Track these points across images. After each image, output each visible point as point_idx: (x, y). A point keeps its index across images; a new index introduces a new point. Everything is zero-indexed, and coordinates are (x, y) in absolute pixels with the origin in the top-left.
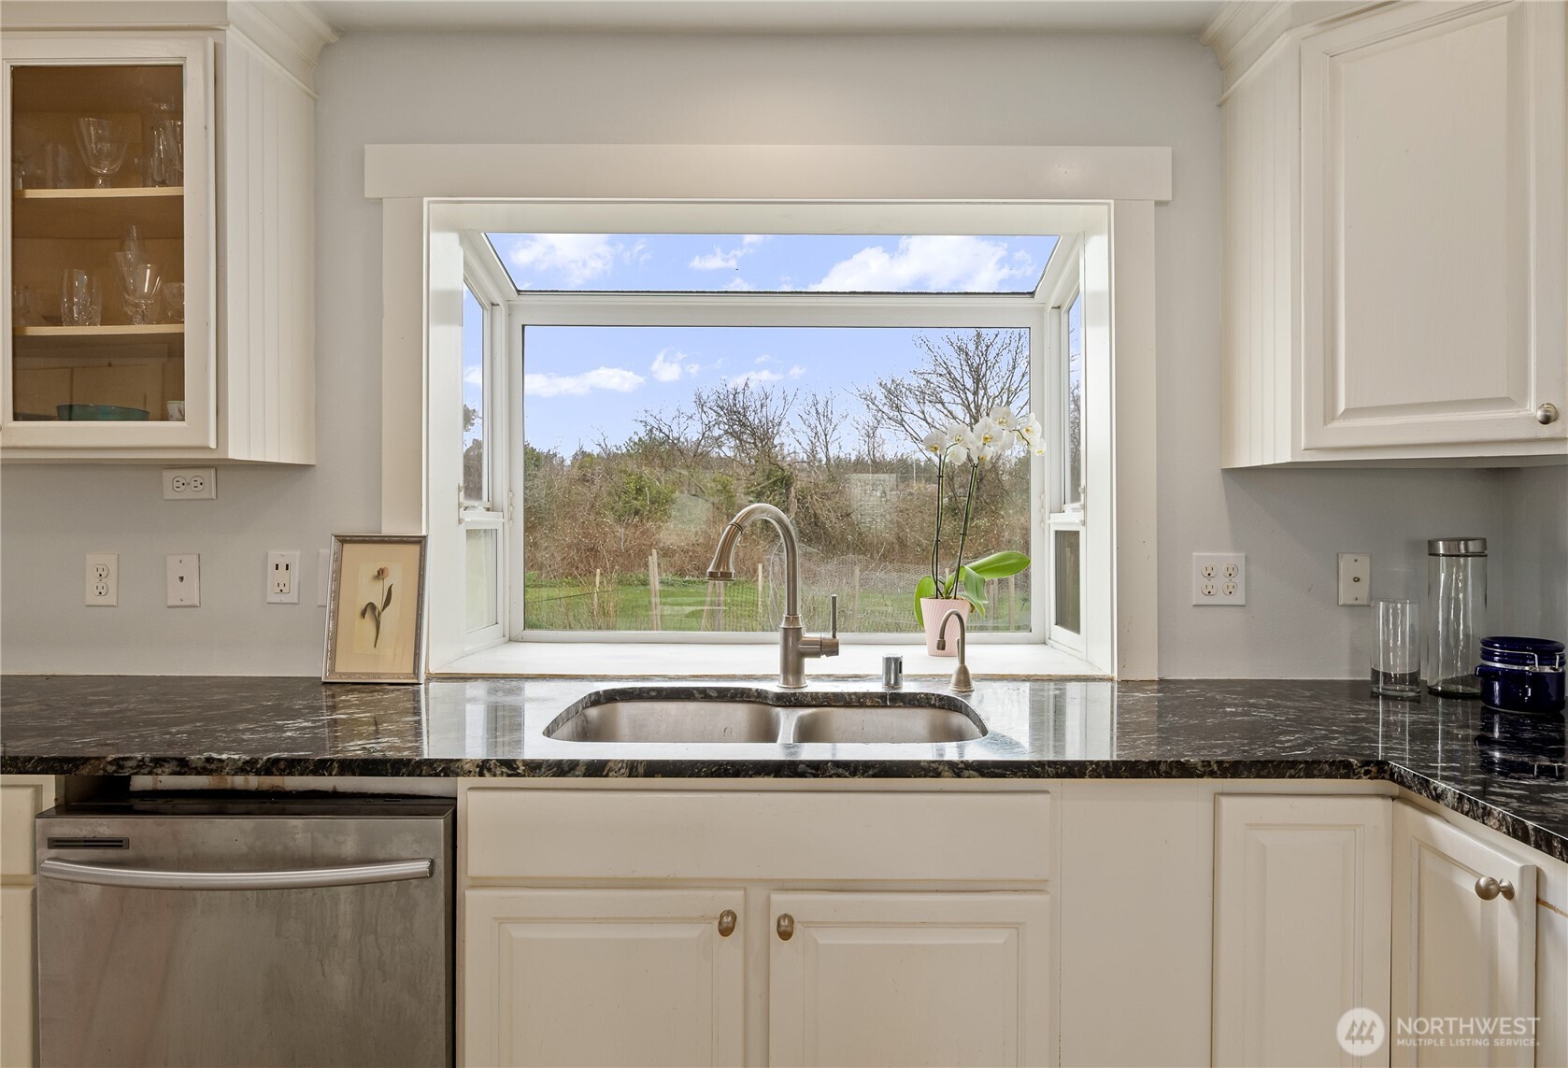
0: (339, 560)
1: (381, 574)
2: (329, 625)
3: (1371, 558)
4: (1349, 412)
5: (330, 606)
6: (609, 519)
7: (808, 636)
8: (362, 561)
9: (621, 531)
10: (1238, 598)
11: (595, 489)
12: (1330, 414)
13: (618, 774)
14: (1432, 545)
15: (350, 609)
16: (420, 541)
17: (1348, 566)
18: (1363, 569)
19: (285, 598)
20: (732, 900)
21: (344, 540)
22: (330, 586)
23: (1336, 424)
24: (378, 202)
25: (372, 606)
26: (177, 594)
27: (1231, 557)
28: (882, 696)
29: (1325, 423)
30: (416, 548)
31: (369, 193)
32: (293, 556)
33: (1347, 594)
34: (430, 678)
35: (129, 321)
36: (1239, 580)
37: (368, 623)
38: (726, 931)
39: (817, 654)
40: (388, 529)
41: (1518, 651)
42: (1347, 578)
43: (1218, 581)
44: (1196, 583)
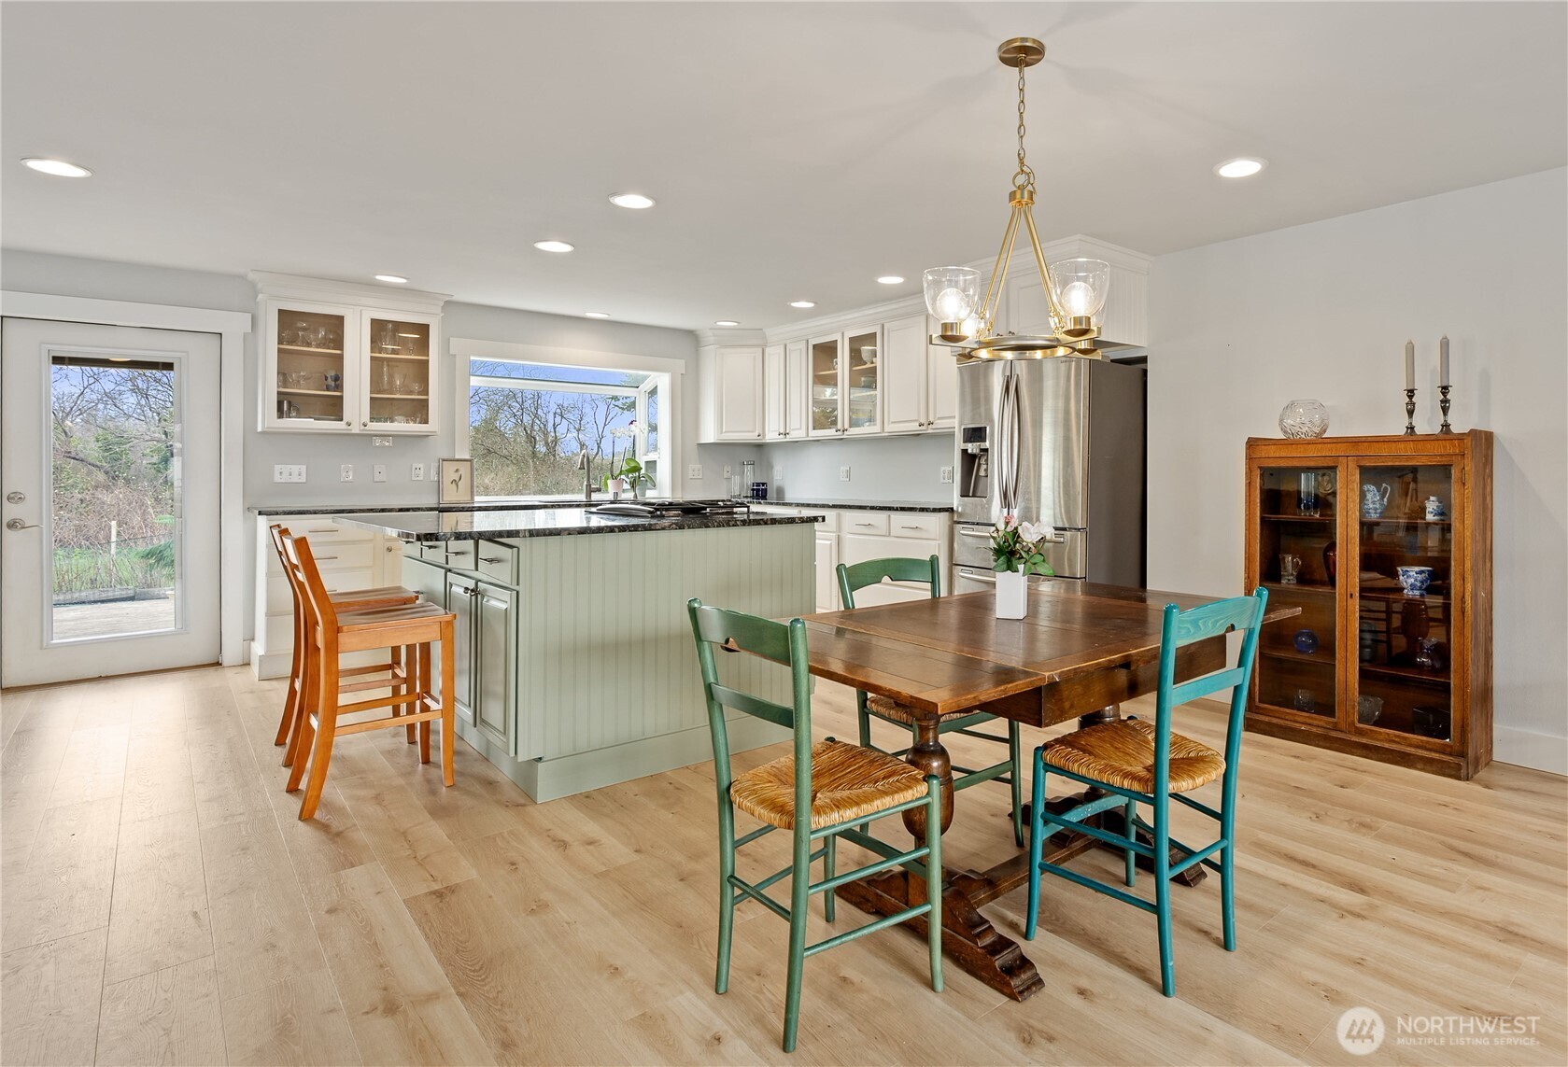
0: (442, 466)
1: (457, 470)
2: (440, 486)
3: (731, 465)
4: (726, 432)
5: (440, 480)
7: (593, 486)
8: (450, 467)
10: (699, 477)
12: (722, 432)
14: (745, 462)
15: (447, 480)
16: (470, 461)
17: (726, 468)
18: (729, 469)
19: (419, 479)
21: (443, 460)
23: (725, 435)
24: (455, 355)
25: (454, 479)
26: (378, 477)
27: (698, 466)
30: (469, 463)
32: (421, 466)
33: (724, 476)
36: (701, 472)
37: (454, 484)
39: (595, 491)
40: (457, 457)
41: (758, 485)
42: (725, 472)
43: (696, 472)
44: (691, 473)
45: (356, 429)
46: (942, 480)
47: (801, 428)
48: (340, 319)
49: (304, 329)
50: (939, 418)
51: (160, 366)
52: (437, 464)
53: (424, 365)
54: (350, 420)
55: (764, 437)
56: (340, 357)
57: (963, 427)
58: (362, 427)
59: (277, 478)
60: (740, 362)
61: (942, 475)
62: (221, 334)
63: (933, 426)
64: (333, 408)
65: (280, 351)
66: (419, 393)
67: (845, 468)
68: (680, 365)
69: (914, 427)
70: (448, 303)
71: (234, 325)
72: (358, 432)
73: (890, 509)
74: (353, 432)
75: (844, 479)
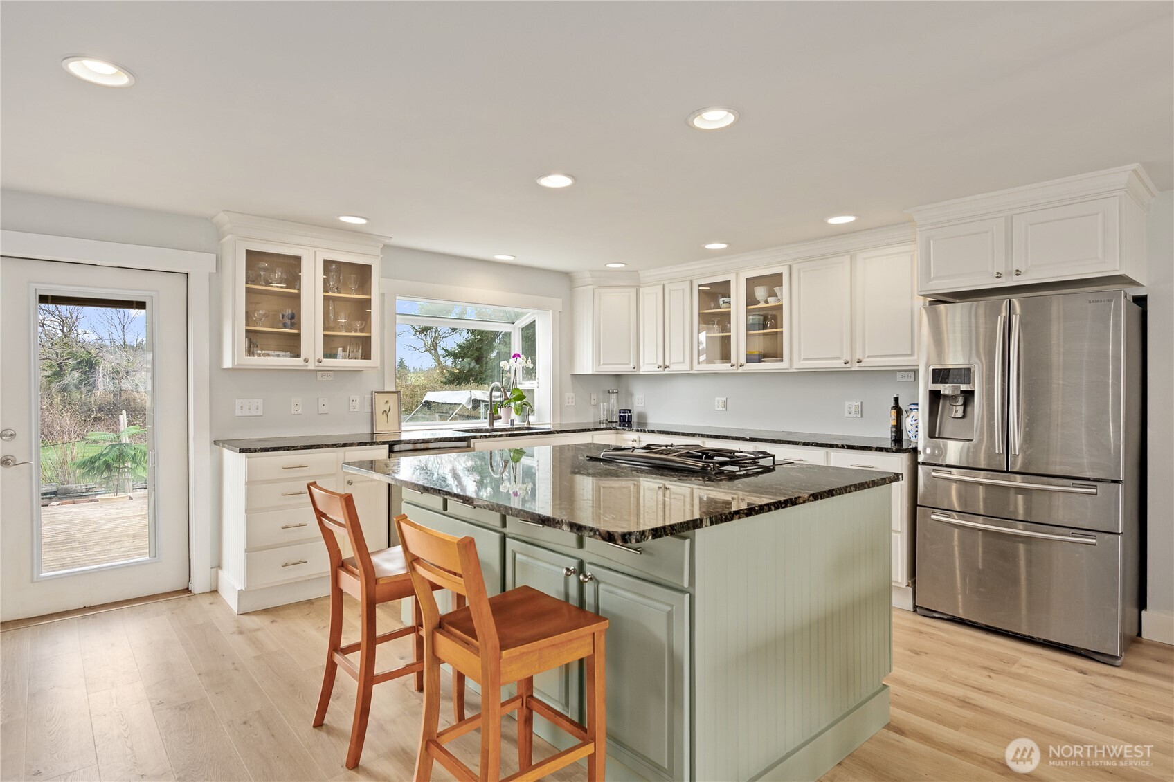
0: (372, 398)
1: (387, 402)
2: (371, 419)
3: (598, 393)
4: (603, 364)
5: (370, 412)
8: (382, 399)
10: (574, 404)
12: (599, 365)
14: (609, 391)
15: (379, 411)
17: (593, 397)
18: (597, 396)
19: (355, 410)
21: (376, 392)
22: (370, 405)
23: (601, 367)
24: (384, 294)
25: (385, 411)
26: (322, 409)
27: (573, 395)
30: (396, 395)
32: (357, 398)
33: (593, 402)
36: (574, 399)
37: (384, 415)
40: (386, 389)
41: (625, 411)
42: (592, 399)
43: (571, 400)
44: (566, 401)
45: (311, 366)
46: (847, 414)
47: (683, 362)
48: (298, 259)
49: (265, 269)
50: (869, 357)
51: (135, 305)
52: (370, 396)
53: (367, 303)
54: (307, 357)
55: (639, 368)
56: (298, 297)
57: (931, 368)
58: (317, 364)
59: (238, 412)
60: (616, 300)
61: (847, 409)
62: (187, 274)
63: (861, 364)
64: (292, 344)
65: (248, 291)
66: (362, 330)
67: (721, 399)
68: (558, 303)
69: (838, 364)
70: (386, 246)
71: (200, 265)
72: (313, 368)
73: (832, 446)
74: (309, 368)
75: (720, 409)
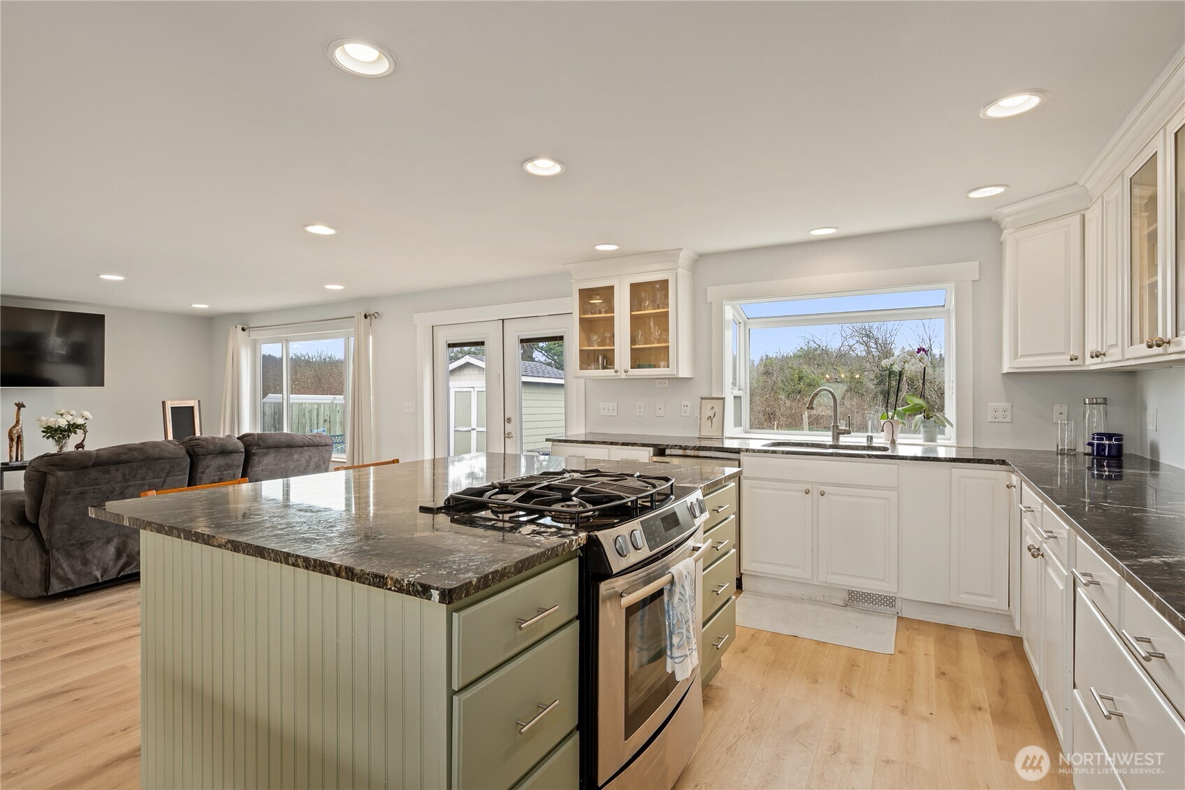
0: (701, 404)
1: (712, 408)
2: (699, 422)
3: (1068, 405)
4: (1022, 356)
5: (699, 416)
6: (782, 396)
7: (841, 428)
8: (708, 405)
9: (788, 403)
10: (1008, 419)
11: (774, 378)
12: (1017, 357)
13: (779, 453)
14: (1085, 400)
15: (705, 417)
16: (723, 399)
17: (1057, 408)
18: (1065, 409)
19: (686, 415)
20: (809, 487)
21: (702, 399)
22: (699, 411)
23: (1018, 360)
24: (711, 303)
25: (710, 417)
27: (1005, 405)
28: (864, 447)
29: (1015, 359)
30: (722, 401)
31: (708, 301)
32: (688, 403)
33: (1058, 418)
34: (727, 438)
35: (654, 343)
36: (1009, 413)
37: (709, 421)
38: (807, 493)
39: (844, 434)
42: (1057, 412)
43: (1000, 413)
47: (1116, 344)
52: (699, 402)
54: (617, 368)
56: (614, 319)
58: (624, 373)
59: (602, 413)
72: (622, 377)
74: (619, 377)
